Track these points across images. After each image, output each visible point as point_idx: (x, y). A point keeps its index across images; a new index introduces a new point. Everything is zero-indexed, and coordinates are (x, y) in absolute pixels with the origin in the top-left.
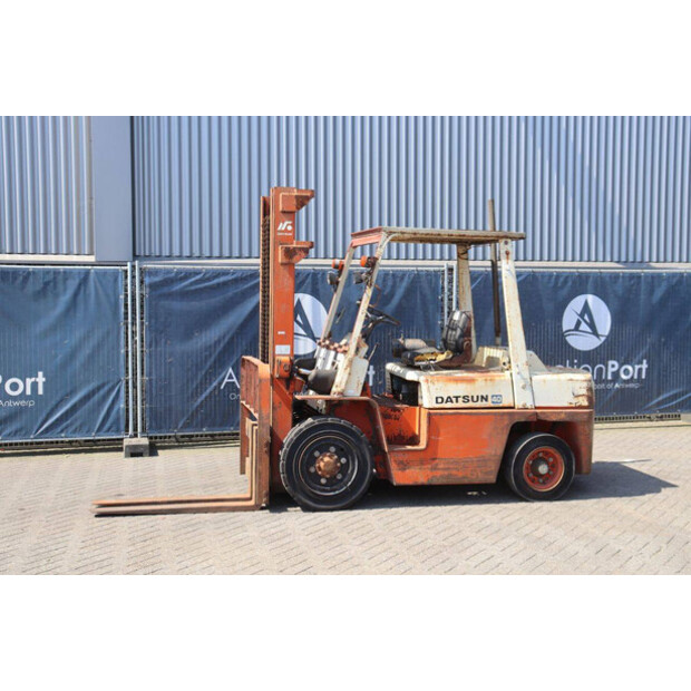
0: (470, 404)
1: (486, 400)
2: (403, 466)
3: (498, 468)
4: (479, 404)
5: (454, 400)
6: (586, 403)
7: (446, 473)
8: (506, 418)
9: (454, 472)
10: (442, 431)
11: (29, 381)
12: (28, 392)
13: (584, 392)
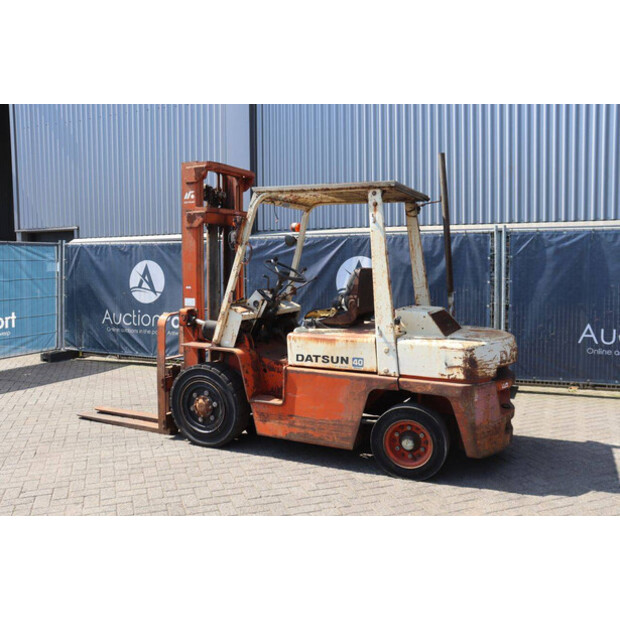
0: (330, 365)
1: (347, 362)
2: (265, 418)
3: (355, 435)
4: (338, 366)
5: (314, 358)
6: (461, 376)
7: (303, 431)
8: (363, 383)
9: (310, 432)
10: (299, 389)
11: (7, 319)
12: (7, 326)
13: (460, 363)
